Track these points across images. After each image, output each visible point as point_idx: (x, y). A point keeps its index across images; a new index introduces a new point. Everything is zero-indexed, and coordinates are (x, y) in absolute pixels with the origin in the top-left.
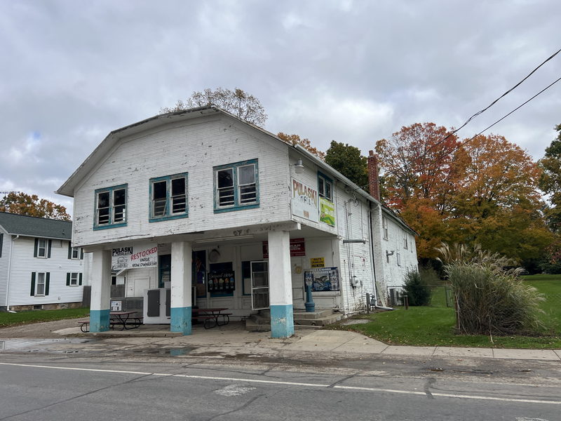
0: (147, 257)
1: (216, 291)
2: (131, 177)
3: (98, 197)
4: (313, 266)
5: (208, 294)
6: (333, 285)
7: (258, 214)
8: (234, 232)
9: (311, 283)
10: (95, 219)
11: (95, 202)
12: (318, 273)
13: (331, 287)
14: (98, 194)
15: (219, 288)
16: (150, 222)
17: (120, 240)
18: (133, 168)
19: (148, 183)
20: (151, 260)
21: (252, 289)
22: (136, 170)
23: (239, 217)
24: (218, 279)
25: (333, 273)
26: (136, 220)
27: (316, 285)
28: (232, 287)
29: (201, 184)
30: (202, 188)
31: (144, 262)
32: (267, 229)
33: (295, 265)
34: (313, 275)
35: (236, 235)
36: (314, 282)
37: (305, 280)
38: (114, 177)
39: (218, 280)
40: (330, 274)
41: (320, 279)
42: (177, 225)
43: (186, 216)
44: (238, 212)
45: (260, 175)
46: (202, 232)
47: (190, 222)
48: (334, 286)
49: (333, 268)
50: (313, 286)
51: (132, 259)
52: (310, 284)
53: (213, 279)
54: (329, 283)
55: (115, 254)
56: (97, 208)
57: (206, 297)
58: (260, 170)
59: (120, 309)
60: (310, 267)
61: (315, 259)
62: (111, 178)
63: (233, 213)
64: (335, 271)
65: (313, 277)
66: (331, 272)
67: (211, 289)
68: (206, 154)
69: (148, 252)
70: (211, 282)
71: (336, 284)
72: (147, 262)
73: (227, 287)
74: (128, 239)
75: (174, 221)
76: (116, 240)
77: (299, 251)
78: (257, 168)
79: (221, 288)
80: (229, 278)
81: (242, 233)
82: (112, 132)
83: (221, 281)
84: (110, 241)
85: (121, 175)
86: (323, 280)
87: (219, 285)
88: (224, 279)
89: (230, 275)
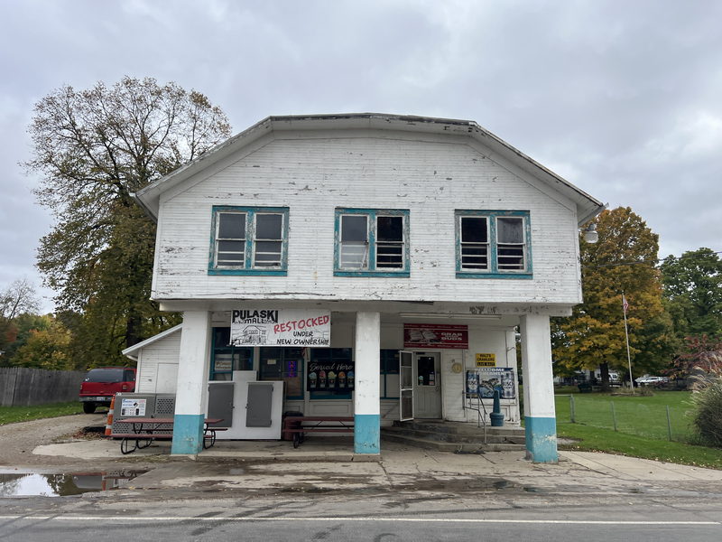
0: (308, 330)
1: (323, 389)
2: (295, 197)
3: (218, 218)
4: (479, 364)
5: (307, 394)
6: (506, 390)
7: (530, 289)
8: (471, 309)
9: (476, 387)
10: (211, 255)
11: (214, 226)
12: (486, 374)
13: (503, 394)
14: (218, 214)
15: (327, 385)
16: (335, 276)
17: (272, 297)
18: (301, 183)
19: (332, 214)
20: (316, 336)
21: (401, 390)
22: (307, 188)
23: (498, 288)
24: (327, 372)
25: (507, 375)
26: (305, 268)
27: (483, 390)
28: (350, 386)
29: (434, 231)
30: (435, 237)
31: (302, 338)
32: (525, 310)
33: (453, 361)
34: (478, 376)
35: (473, 313)
36: (480, 386)
37: (467, 383)
38: (259, 191)
39: (327, 375)
40: (502, 376)
41: (489, 382)
42: (389, 286)
43: (407, 275)
44: (498, 282)
45: (532, 234)
46: (431, 303)
47: (412, 285)
48: (508, 393)
49: (506, 369)
50: (478, 391)
51: (276, 330)
52: (473, 387)
53: (318, 372)
54: (501, 387)
55: (238, 319)
56: (217, 238)
57: (302, 397)
58: (533, 228)
59: (142, 413)
60: (474, 366)
61: (481, 355)
62: (250, 191)
63: (488, 281)
64: (509, 372)
65: (478, 379)
66: (504, 373)
67: (313, 386)
68: (442, 189)
69: (310, 323)
70: (313, 376)
71: (511, 390)
72: (308, 339)
73: (342, 386)
74: (290, 297)
75: (383, 280)
76: (262, 297)
77: (459, 342)
78: (528, 222)
79: (332, 386)
80: (346, 372)
81: (485, 311)
82: (271, 118)
83: (332, 375)
84: (246, 297)
85: (273, 191)
86: (493, 383)
87: (327, 382)
88: (337, 372)
89: (347, 368)
